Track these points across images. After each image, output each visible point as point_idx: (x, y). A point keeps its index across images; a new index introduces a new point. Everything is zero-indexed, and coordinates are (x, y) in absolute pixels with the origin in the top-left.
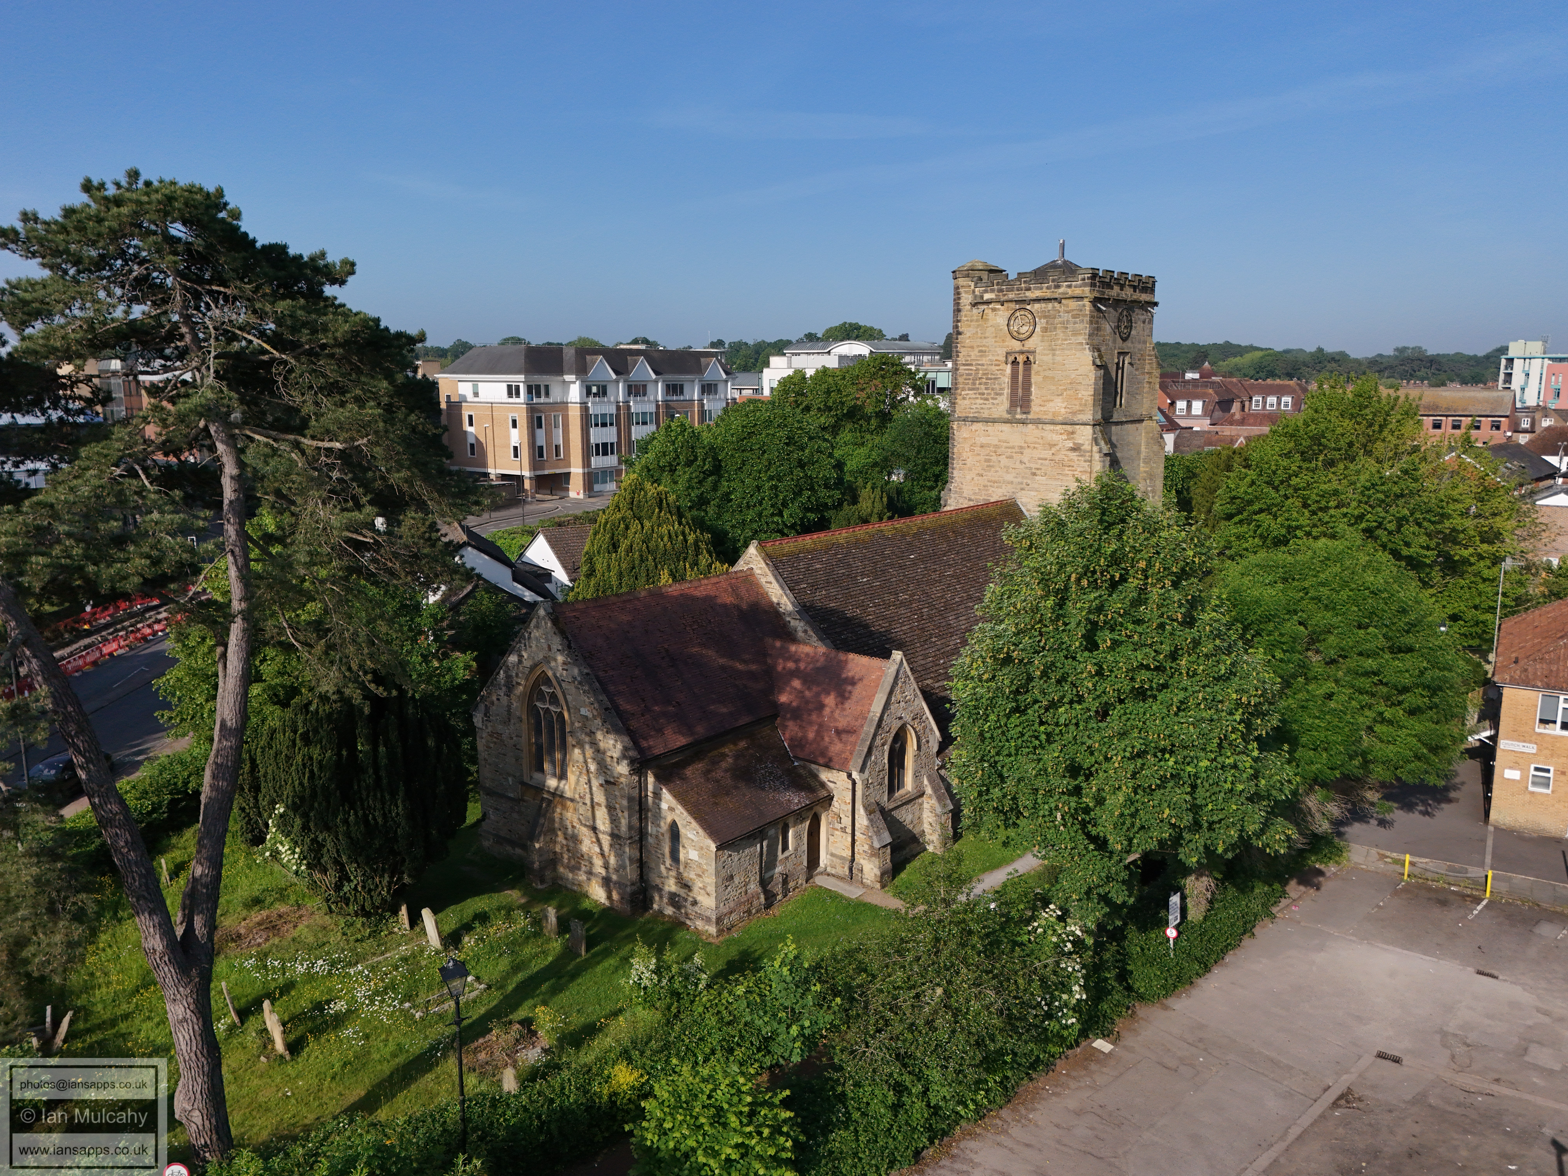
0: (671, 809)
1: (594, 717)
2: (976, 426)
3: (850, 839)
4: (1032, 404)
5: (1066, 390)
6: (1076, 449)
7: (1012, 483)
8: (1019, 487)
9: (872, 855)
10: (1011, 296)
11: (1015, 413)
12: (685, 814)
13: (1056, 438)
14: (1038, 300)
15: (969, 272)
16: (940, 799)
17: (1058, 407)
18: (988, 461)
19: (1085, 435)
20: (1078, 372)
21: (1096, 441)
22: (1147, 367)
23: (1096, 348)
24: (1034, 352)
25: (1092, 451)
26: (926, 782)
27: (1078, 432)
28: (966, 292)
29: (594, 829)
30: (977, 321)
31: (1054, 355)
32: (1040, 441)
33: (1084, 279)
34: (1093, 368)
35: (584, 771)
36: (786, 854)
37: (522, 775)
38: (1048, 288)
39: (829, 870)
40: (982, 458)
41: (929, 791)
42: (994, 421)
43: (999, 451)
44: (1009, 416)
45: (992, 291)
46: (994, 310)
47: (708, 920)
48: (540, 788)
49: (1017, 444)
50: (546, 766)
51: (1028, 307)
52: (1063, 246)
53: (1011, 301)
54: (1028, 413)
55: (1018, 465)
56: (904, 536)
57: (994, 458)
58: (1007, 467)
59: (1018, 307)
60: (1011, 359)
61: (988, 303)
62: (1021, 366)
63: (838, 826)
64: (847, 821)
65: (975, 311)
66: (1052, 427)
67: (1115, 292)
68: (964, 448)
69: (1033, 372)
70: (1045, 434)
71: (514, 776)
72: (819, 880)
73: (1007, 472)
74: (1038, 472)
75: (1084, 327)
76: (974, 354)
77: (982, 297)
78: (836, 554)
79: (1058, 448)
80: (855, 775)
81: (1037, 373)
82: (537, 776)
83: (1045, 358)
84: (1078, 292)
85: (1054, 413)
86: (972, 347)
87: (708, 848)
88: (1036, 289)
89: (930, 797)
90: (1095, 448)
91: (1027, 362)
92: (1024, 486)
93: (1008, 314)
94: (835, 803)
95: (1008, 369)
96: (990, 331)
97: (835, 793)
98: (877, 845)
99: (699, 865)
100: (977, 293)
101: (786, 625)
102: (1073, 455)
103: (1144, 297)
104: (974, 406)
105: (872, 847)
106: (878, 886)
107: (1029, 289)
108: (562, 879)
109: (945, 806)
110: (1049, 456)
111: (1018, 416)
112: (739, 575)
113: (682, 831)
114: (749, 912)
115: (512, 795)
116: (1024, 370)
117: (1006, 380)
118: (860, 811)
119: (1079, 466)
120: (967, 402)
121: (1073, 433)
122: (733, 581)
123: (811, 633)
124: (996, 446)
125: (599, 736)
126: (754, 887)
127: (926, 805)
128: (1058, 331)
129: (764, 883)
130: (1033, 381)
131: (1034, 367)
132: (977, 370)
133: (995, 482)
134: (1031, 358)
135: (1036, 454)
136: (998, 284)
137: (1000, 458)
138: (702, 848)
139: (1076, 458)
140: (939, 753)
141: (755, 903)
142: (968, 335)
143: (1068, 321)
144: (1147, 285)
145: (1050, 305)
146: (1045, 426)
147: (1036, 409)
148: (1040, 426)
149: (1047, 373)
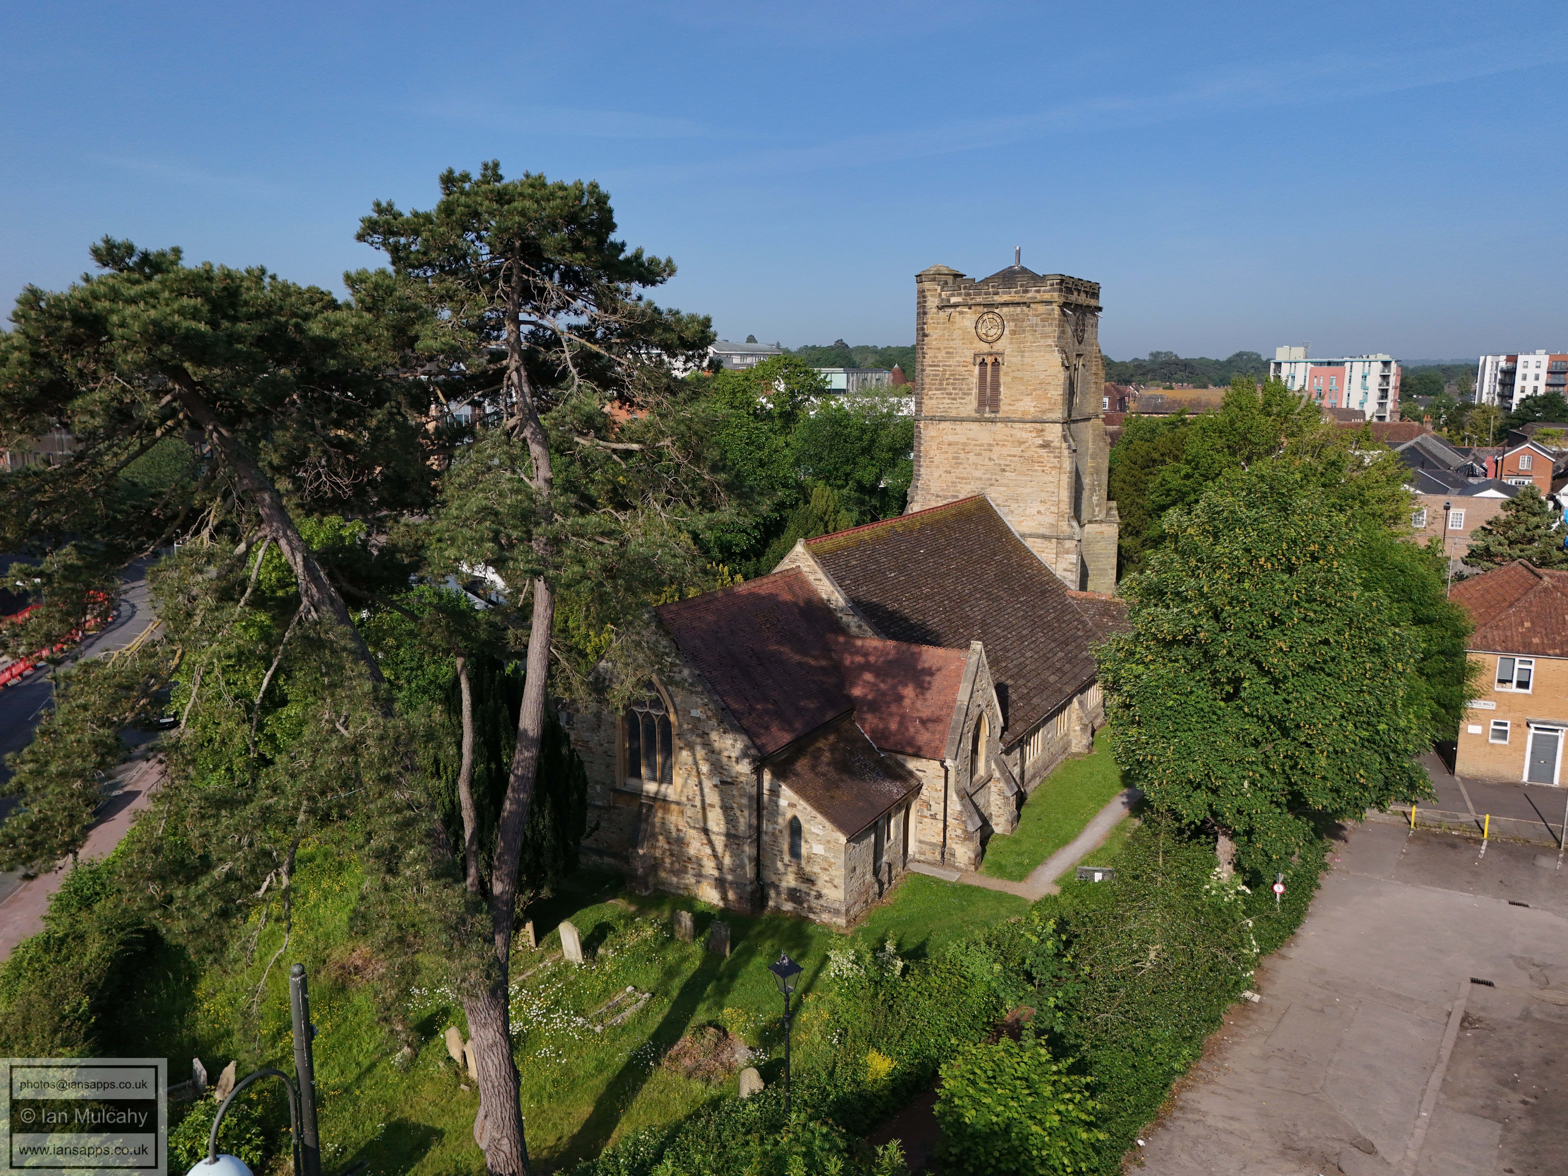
0: (792, 805)
1: (709, 718)
2: (943, 425)
3: (941, 825)
4: (1001, 403)
5: (1035, 390)
6: (1046, 445)
7: (981, 479)
8: (988, 483)
9: (965, 839)
10: (979, 299)
11: (984, 412)
12: (809, 808)
13: (1025, 435)
14: (1006, 304)
15: (935, 277)
16: (1007, 782)
17: (1028, 406)
18: (957, 458)
19: (1055, 432)
20: (1048, 373)
21: (1065, 438)
22: (1094, 368)
23: (1063, 351)
24: (1002, 354)
25: (1061, 448)
26: (993, 766)
27: (1048, 429)
28: (932, 296)
29: (706, 831)
30: (944, 323)
31: (1023, 356)
32: (1010, 439)
33: (1052, 285)
34: (1062, 369)
35: (694, 773)
36: (890, 843)
37: (614, 782)
38: (1016, 292)
39: (917, 856)
40: (950, 456)
41: (997, 774)
42: (962, 420)
43: (968, 449)
44: (977, 415)
45: (960, 295)
46: (961, 313)
47: (837, 912)
48: (637, 794)
49: (986, 442)
50: (643, 770)
51: (996, 311)
52: (1018, 253)
53: (979, 305)
54: (997, 412)
55: (987, 462)
56: (911, 531)
57: (962, 455)
58: (976, 464)
59: (985, 310)
60: (979, 360)
61: (955, 306)
62: (989, 367)
63: (927, 813)
64: (938, 808)
65: (941, 313)
66: (1021, 425)
67: (1074, 298)
68: (931, 446)
69: (1001, 373)
70: (1014, 432)
71: (604, 784)
72: (913, 867)
73: (976, 469)
74: (1007, 468)
75: (1053, 330)
76: (941, 355)
77: (949, 301)
78: (865, 551)
79: (1027, 445)
80: (949, 763)
81: (1006, 374)
82: (633, 782)
83: (1014, 360)
84: (1047, 297)
85: (1023, 412)
86: (939, 349)
87: (836, 841)
88: (1004, 293)
89: (998, 780)
90: (1064, 445)
91: (996, 363)
92: (993, 482)
93: (975, 317)
94: (924, 790)
95: (976, 370)
96: (957, 334)
97: (924, 781)
98: (971, 829)
99: (825, 859)
100: (943, 296)
101: (838, 621)
102: (1043, 452)
103: (1092, 302)
104: (941, 406)
105: (965, 831)
106: (972, 868)
107: (997, 294)
108: (663, 884)
109: (1012, 789)
110: (1019, 453)
111: (987, 415)
112: (791, 573)
113: (805, 826)
114: (866, 902)
115: (600, 803)
116: (993, 371)
117: (974, 380)
118: (953, 797)
119: (1048, 462)
120: (934, 402)
121: (1042, 431)
122: (787, 579)
123: (865, 627)
124: (964, 444)
125: (714, 736)
126: (869, 877)
127: (993, 789)
128: (1027, 334)
129: (876, 872)
130: (1001, 381)
131: (1003, 368)
132: (945, 370)
133: (963, 478)
134: (1000, 360)
135: (1005, 451)
136: (965, 288)
137: (969, 456)
138: (829, 842)
139: (1045, 455)
140: (1001, 737)
141: (871, 893)
142: (935, 337)
143: (1037, 325)
144: (1093, 291)
145: (1019, 309)
146: (1015, 425)
147: (1005, 408)
148: (1009, 424)
149: (1016, 374)
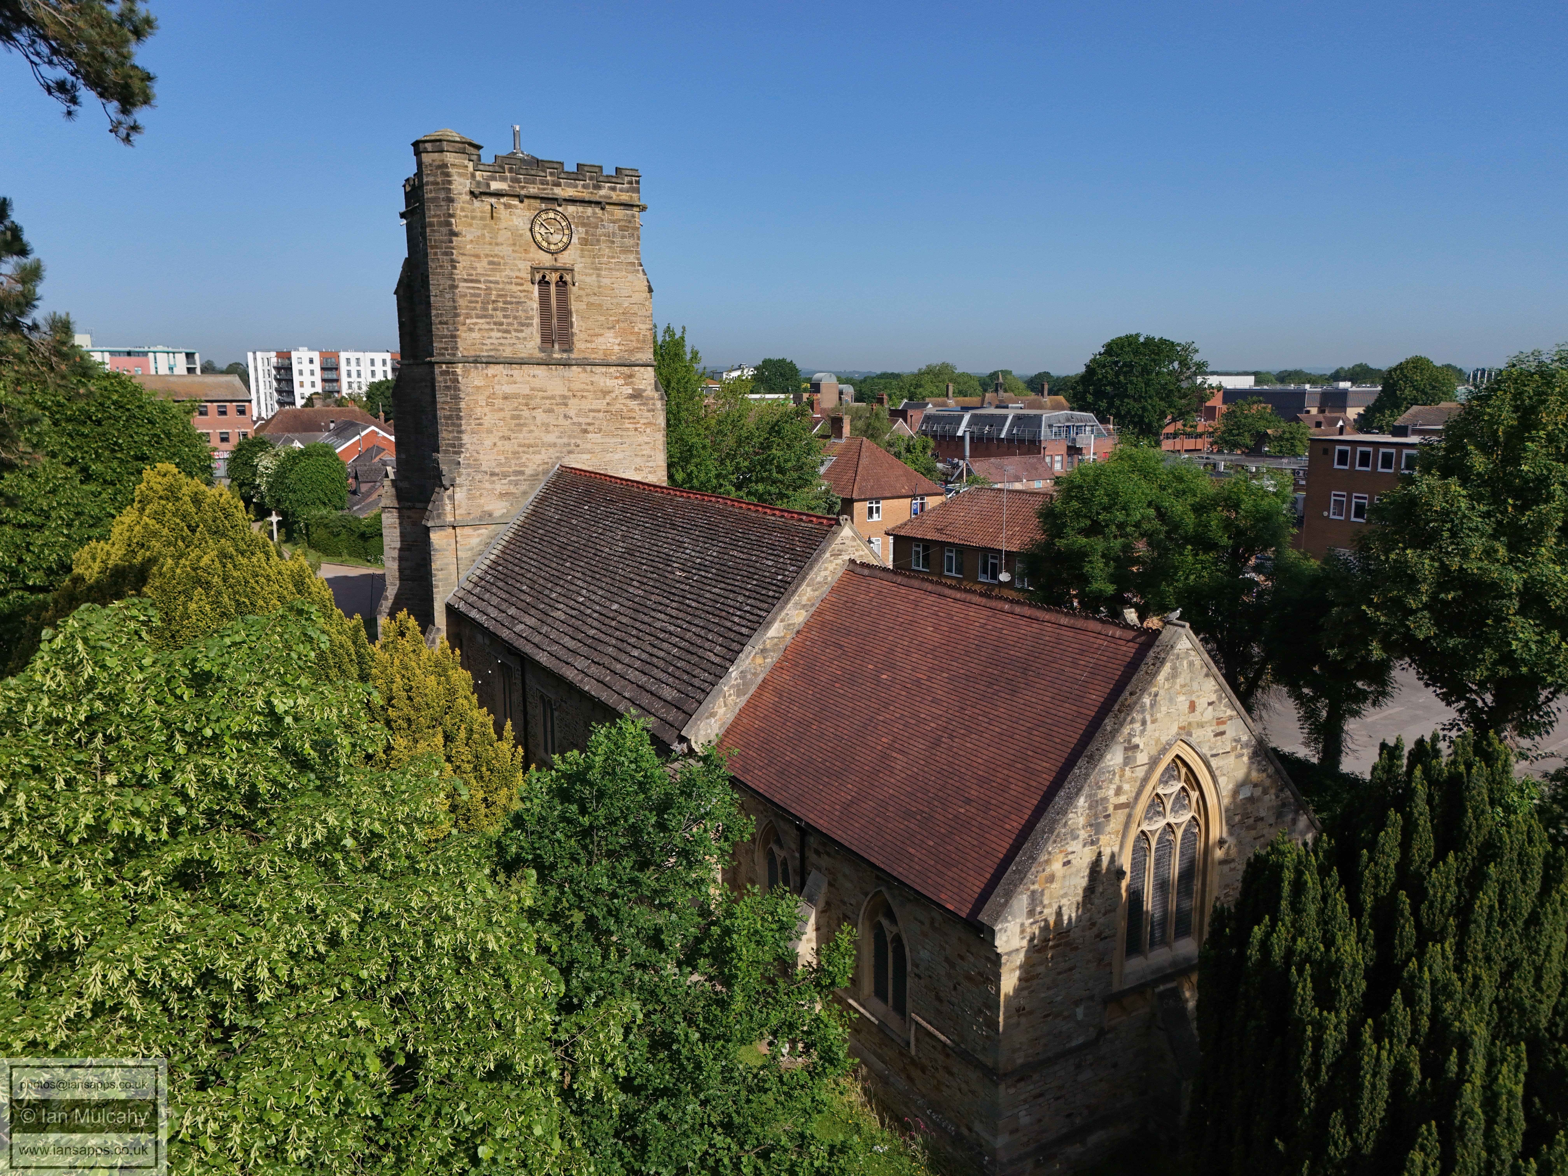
2: (492, 370)
4: (575, 338)
5: (618, 321)
6: (636, 395)
7: (555, 445)
8: (565, 450)
10: (533, 190)
11: (552, 352)
13: (610, 383)
14: (572, 201)
17: (610, 343)
19: (646, 378)
20: (631, 300)
21: (657, 386)
24: (571, 270)
25: (653, 398)
27: (638, 375)
28: (460, 175)
30: (482, 219)
31: (599, 276)
32: (590, 387)
33: (631, 183)
37: (1109, 984)
38: (584, 187)
40: (508, 414)
42: (522, 363)
43: (533, 404)
44: (542, 356)
45: (503, 179)
46: (507, 206)
48: (1144, 984)
49: (558, 393)
51: (559, 209)
53: (533, 197)
54: (570, 351)
55: (561, 421)
57: (526, 413)
58: (546, 425)
59: (543, 206)
60: (538, 277)
62: (553, 288)
65: (477, 203)
66: (604, 369)
68: (476, 401)
69: (572, 297)
70: (595, 378)
71: (1091, 998)
73: (547, 431)
74: (590, 428)
75: (634, 243)
76: (481, 266)
77: (488, 186)
79: (614, 395)
81: (579, 298)
82: (1133, 965)
83: (588, 279)
84: (624, 197)
85: (605, 352)
86: (477, 256)
88: (569, 185)
90: (657, 395)
91: (562, 283)
92: (572, 447)
93: (530, 214)
95: (536, 291)
96: (504, 236)
100: (478, 178)
102: (633, 404)
104: (488, 341)
107: (558, 185)
110: (603, 407)
111: (557, 356)
116: (559, 293)
117: (534, 305)
119: (641, 417)
120: (476, 335)
121: (631, 376)
124: (526, 396)
128: (603, 246)
130: (573, 308)
131: (573, 290)
132: (488, 289)
133: (529, 446)
134: (568, 278)
136: (511, 171)
137: (535, 413)
139: (637, 408)
142: (469, 237)
143: (613, 234)
145: (589, 211)
146: (594, 369)
147: (580, 345)
148: (588, 368)
149: (593, 299)
